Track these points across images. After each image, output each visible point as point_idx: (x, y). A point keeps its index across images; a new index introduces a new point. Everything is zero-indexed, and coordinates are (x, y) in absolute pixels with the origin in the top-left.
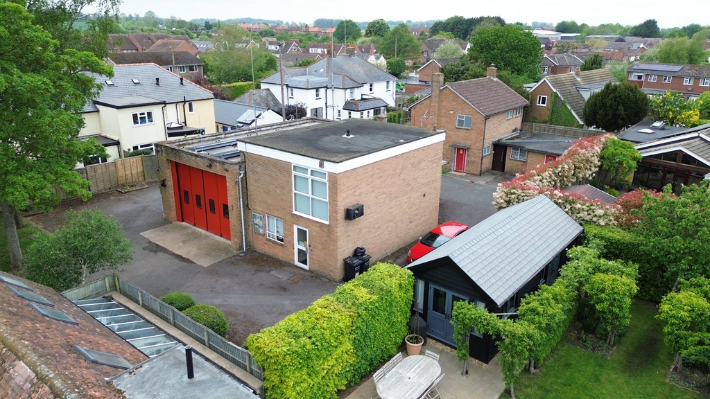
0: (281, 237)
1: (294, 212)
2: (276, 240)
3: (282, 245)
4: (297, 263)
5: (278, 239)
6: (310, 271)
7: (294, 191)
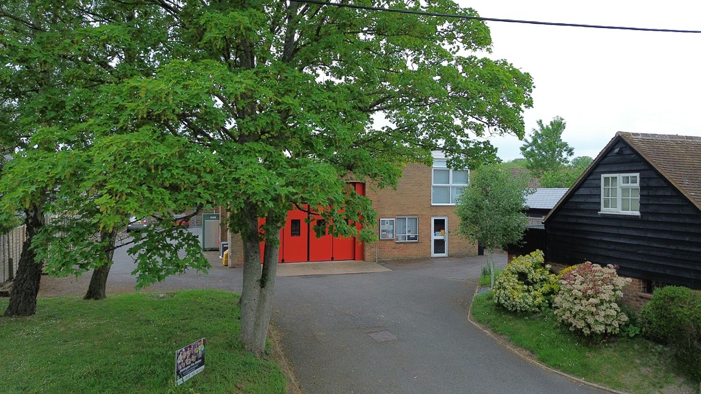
0: (412, 236)
1: (433, 204)
2: (407, 241)
3: (415, 243)
4: (434, 255)
5: (409, 238)
6: (450, 256)
7: (433, 184)
